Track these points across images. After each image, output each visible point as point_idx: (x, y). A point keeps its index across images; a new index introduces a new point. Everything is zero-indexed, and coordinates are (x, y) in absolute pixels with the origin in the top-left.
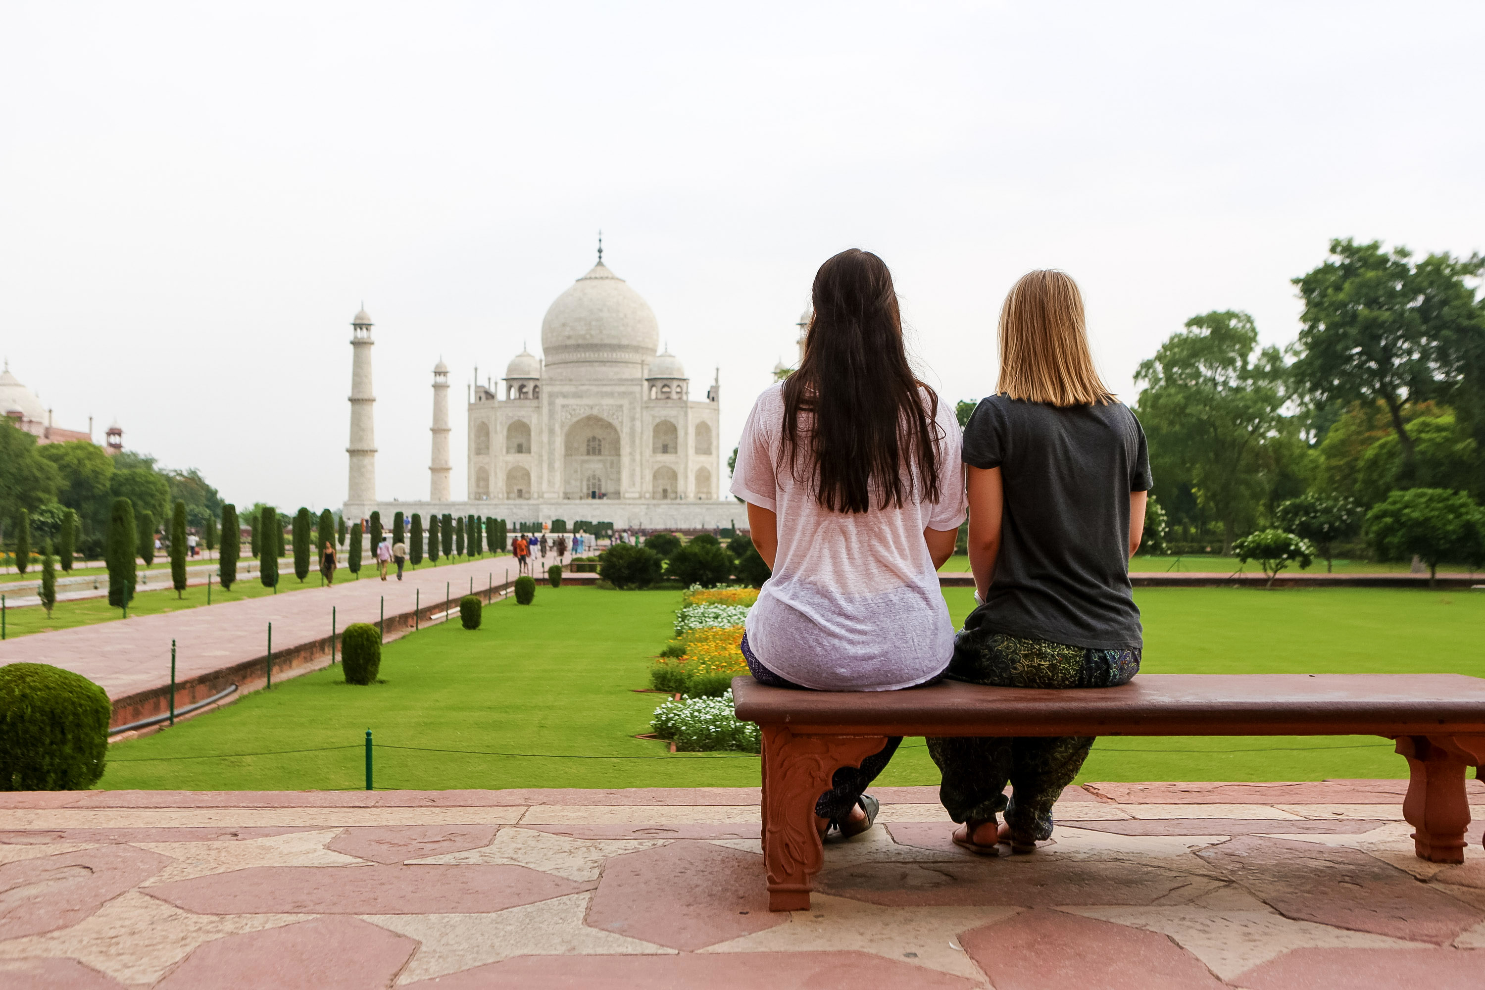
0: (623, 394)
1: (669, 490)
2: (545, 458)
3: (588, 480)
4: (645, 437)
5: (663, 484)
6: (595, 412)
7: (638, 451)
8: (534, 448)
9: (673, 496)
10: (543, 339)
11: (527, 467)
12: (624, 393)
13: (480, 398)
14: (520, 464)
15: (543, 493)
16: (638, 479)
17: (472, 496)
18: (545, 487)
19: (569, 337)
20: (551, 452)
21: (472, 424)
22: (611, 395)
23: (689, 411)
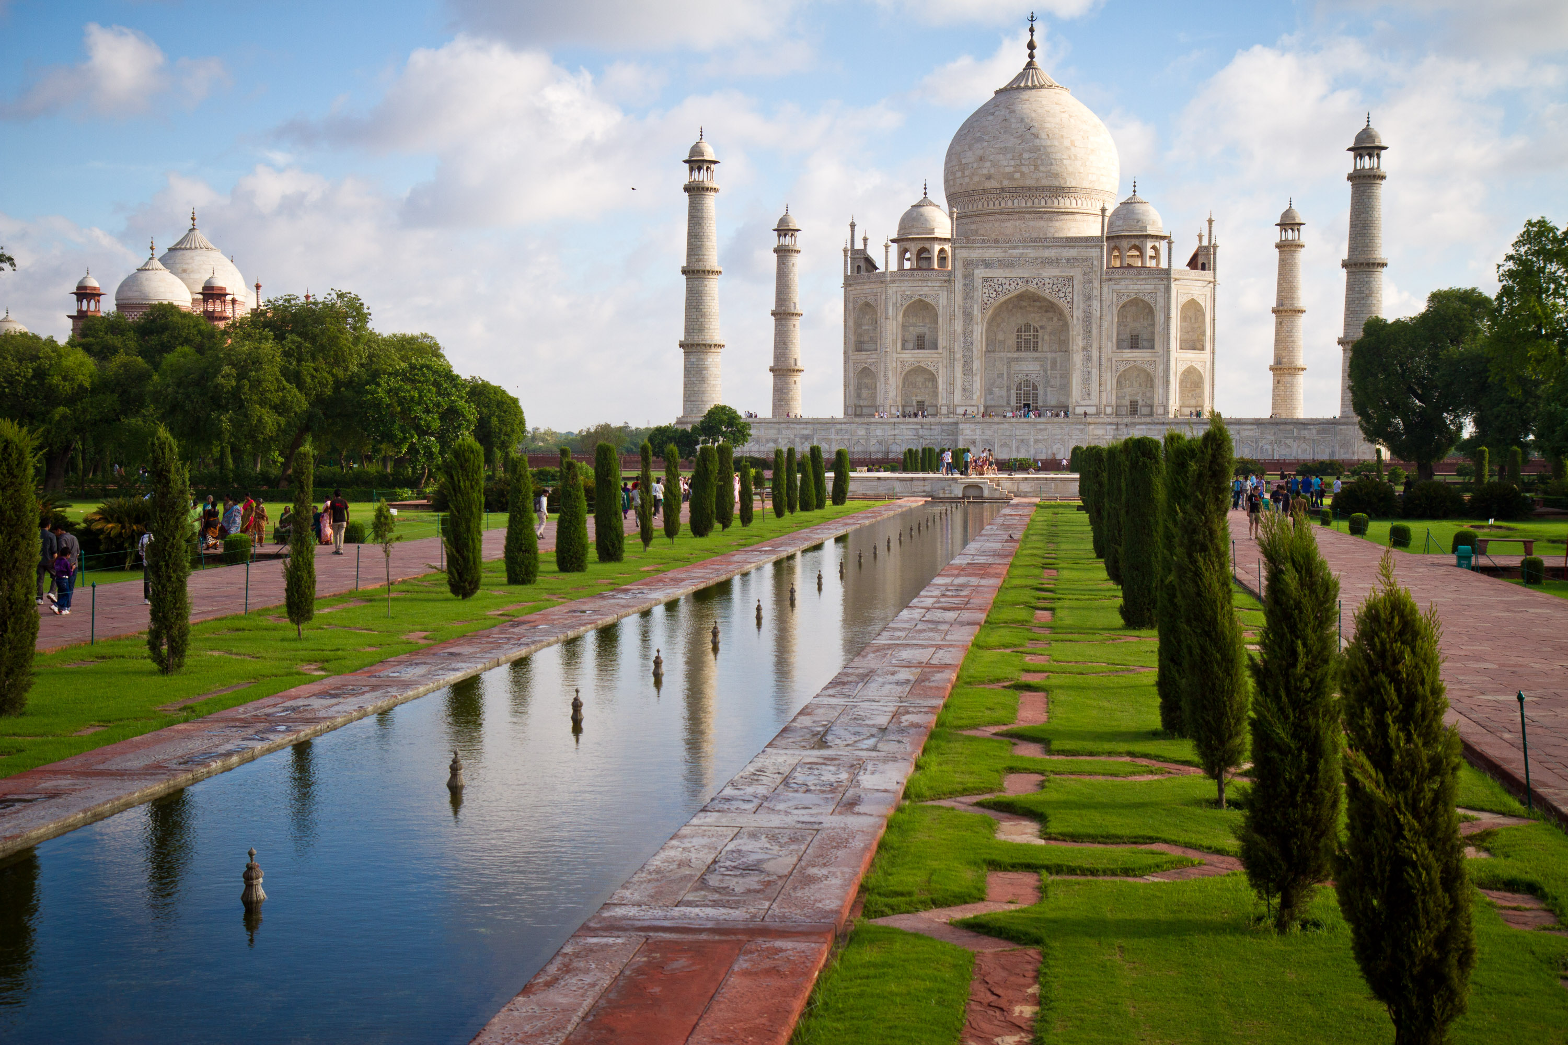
0: (1073, 262)
1: (1140, 403)
2: (959, 355)
3: (1019, 388)
4: (1105, 324)
5: (1131, 392)
6: (1032, 287)
7: (1095, 346)
8: (942, 341)
9: (1145, 410)
10: (946, 181)
11: (932, 369)
12: (1075, 259)
13: (859, 267)
14: (922, 364)
15: (955, 406)
16: (1094, 386)
17: (850, 411)
18: (958, 397)
19: (989, 177)
20: (968, 347)
21: (851, 306)
22: (1056, 262)
23: (1173, 285)
